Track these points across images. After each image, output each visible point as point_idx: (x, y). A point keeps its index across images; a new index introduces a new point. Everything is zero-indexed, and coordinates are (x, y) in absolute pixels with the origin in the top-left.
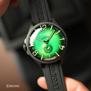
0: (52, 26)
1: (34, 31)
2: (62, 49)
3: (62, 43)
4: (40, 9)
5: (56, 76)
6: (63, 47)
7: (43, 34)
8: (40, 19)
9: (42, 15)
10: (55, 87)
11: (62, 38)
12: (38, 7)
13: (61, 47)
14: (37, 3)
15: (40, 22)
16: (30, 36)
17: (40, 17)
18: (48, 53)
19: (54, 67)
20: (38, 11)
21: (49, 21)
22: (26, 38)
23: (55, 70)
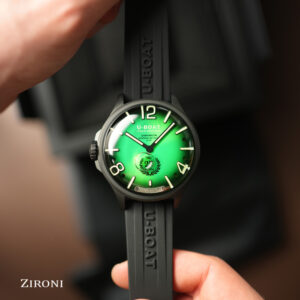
0: (169, 113)
1: (123, 116)
2: (183, 172)
3: (186, 158)
4: (149, 67)
5: (155, 234)
6: (187, 167)
7: (145, 127)
8: (143, 91)
9: (150, 82)
10: (146, 263)
11: (188, 146)
12: (145, 61)
13: (182, 168)
14: (143, 51)
15: (141, 98)
16: (112, 126)
17: (143, 85)
18: (148, 174)
19: (154, 213)
20: (143, 71)
21: (163, 99)
22: (100, 127)
23: (154, 219)
